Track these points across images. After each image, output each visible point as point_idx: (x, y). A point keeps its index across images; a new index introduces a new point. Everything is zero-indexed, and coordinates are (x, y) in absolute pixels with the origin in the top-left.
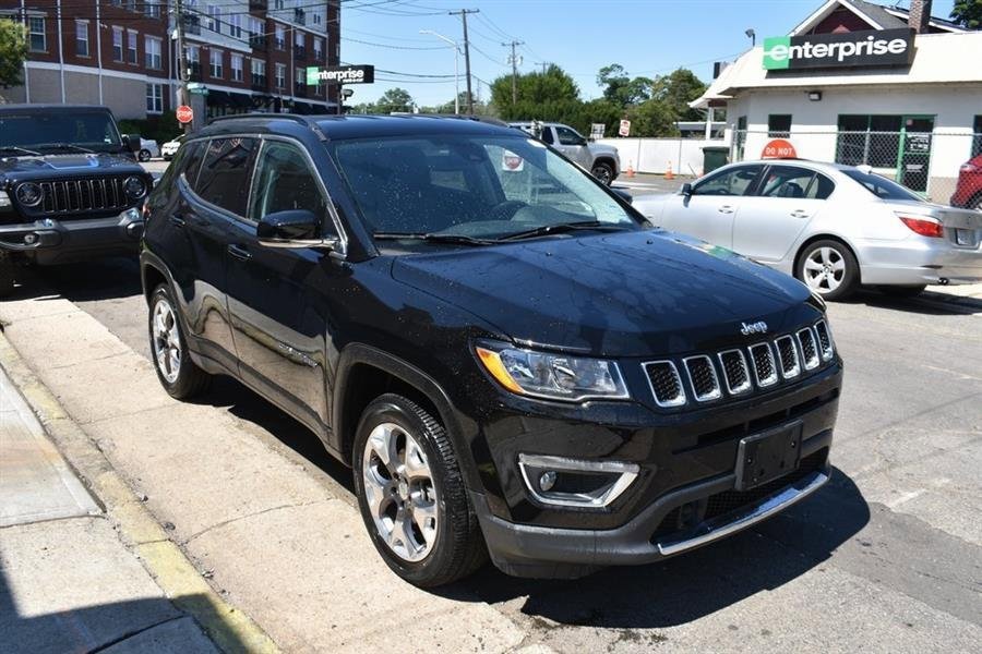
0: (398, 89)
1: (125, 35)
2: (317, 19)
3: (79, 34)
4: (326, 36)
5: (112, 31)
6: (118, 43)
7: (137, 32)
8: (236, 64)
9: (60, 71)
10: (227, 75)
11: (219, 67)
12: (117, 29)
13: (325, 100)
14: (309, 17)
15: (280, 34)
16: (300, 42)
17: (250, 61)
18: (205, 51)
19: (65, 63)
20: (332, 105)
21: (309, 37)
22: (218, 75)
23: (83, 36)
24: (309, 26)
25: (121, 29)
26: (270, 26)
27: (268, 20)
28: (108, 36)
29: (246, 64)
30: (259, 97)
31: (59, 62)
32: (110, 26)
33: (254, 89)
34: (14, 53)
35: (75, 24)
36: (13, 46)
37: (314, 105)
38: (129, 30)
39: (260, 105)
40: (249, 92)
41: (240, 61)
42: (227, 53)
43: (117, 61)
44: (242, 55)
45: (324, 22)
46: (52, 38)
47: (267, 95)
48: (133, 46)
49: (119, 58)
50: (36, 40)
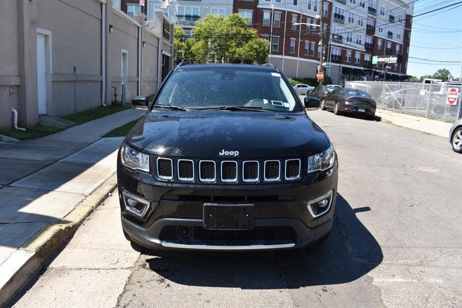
0: (444, 69)
1: (310, 44)
2: (399, 36)
3: (291, 44)
4: (402, 43)
5: (305, 42)
6: (307, 48)
7: (315, 43)
8: (358, 56)
9: (282, 59)
10: (353, 61)
11: (349, 58)
12: (307, 42)
13: (399, 73)
14: (395, 36)
15: (379, 43)
16: (389, 46)
17: (364, 55)
18: (344, 51)
19: (285, 55)
20: (402, 75)
21: (394, 44)
22: (349, 61)
23: (293, 45)
24: (395, 39)
25: (309, 42)
26: (375, 39)
27: (375, 37)
28: (303, 44)
29: (362, 56)
30: (366, 71)
31: (282, 55)
32: (304, 41)
33: (364, 67)
34: (265, 52)
35: (290, 40)
36: (264, 49)
37: (393, 75)
38: (312, 42)
39: (366, 74)
40: (362, 68)
41: (360, 55)
42: (354, 52)
43: (305, 55)
44: (360, 52)
45: (402, 37)
46: (281, 45)
47: (370, 70)
48: (313, 49)
49: (306, 53)
50: (274, 46)
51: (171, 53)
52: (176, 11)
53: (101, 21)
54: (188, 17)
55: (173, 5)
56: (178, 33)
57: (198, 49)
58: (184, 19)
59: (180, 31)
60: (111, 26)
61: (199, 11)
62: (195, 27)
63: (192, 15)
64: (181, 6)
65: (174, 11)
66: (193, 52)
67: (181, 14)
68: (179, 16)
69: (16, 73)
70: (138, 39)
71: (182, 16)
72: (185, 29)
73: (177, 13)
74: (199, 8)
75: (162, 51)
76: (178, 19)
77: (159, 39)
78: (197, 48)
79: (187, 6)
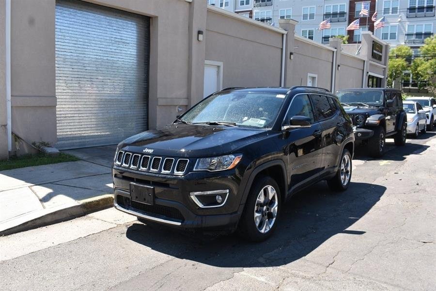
51: (384, 75)
52: (405, 30)
53: (282, 49)
54: (419, 35)
55: (402, 24)
56: (404, 52)
57: (426, 69)
58: (413, 38)
59: (407, 51)
60: (291, 54)
61: (432, 28)
62: (424, 45)
63: (423, 32)
64: (411, 24)
65: (403, 30)
66: (420, 72)
67: (410, 32)
68: (408, 35)
69: (185, 96)
70: (333, 63)
71: (412, 35)
72: (412, 47)
73: (407, 31)
74: (432, 23)
75: (368, 73)
76: (407, 38)
77: (364, 61)
78: (424, 68)
79: (418, 24)
